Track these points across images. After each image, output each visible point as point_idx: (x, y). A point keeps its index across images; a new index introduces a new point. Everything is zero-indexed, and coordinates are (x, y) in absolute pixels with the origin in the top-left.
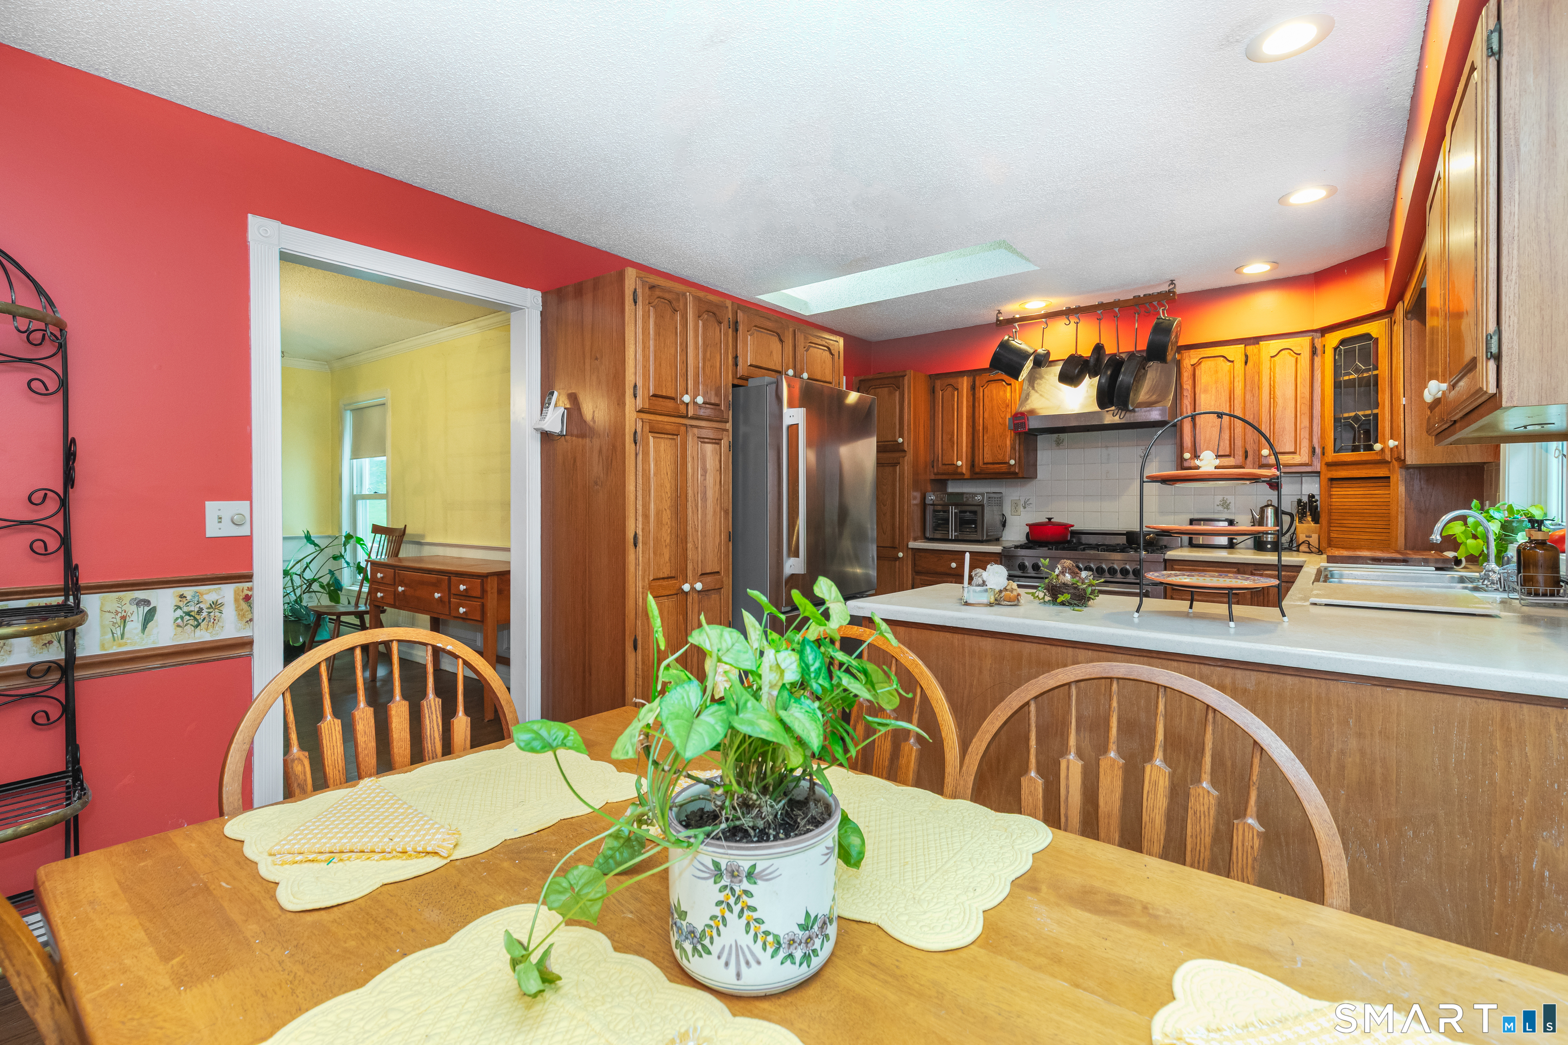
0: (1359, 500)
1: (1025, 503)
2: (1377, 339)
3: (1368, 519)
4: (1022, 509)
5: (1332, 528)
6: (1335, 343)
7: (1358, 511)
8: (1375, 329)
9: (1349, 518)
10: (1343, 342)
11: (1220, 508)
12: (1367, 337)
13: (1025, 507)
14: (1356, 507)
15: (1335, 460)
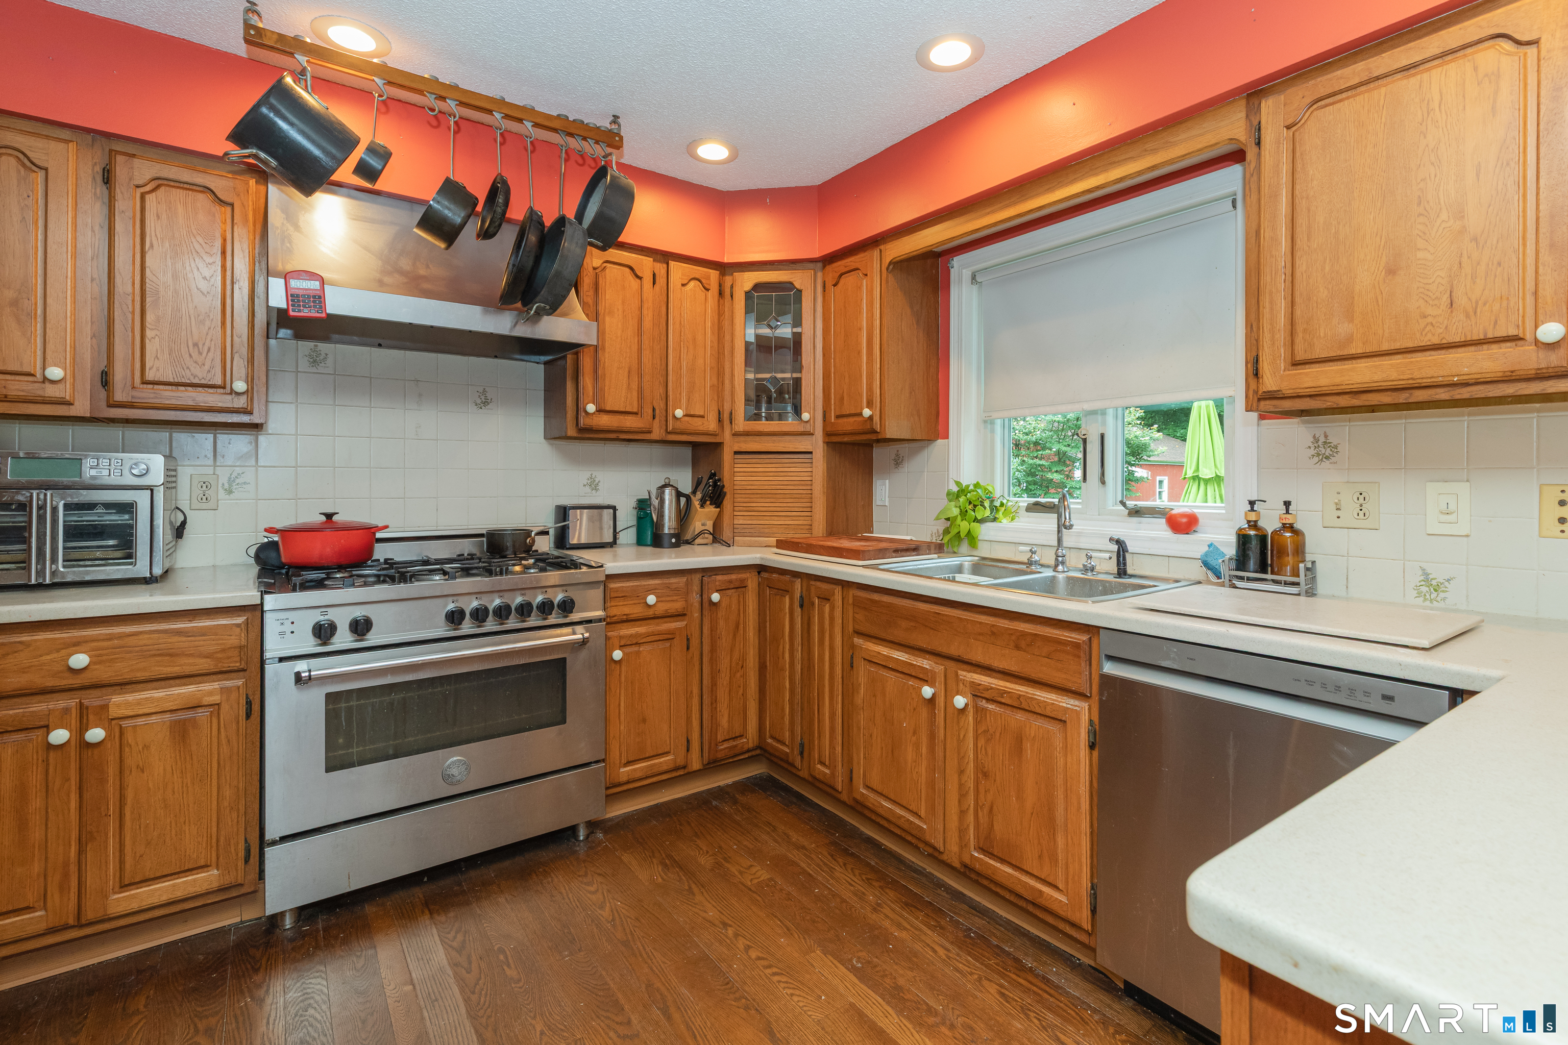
0: (771, 478)
1: (231, 481)
2: (800, 291)
3: (781, 500)
4: (222, 494)
5: (736, 513)
6: (748, 286)
7: (769, 492)
8: (799, 279)
9: (759, 500)
10: (757, 287)
11: (588, 489)
12: (787, 286)
13: (230, 492)
14: (766, 487)
15: (747, 429)
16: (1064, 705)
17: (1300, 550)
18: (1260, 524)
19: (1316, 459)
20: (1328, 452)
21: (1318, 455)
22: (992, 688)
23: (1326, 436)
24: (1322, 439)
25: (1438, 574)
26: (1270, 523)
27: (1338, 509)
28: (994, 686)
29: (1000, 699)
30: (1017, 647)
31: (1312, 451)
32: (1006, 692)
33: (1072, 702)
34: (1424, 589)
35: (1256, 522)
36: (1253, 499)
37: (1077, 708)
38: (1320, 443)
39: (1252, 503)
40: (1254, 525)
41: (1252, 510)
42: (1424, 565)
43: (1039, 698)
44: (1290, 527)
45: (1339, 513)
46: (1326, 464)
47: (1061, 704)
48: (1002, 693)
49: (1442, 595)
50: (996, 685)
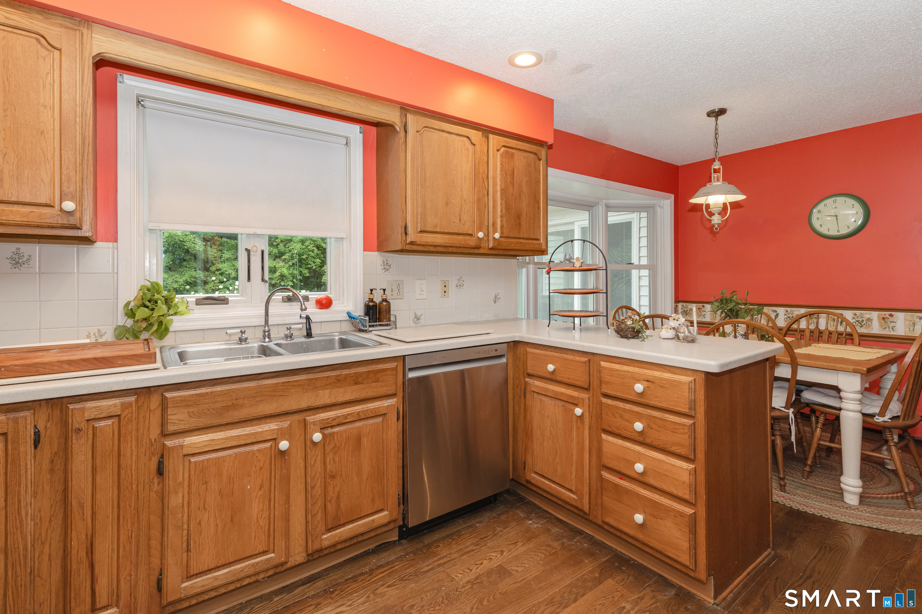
16: (387, 404)
17: (388, 310)
18: (374, 300)
19: (384, 270)
20: (388, 268)
21: (385, 268)
22: (338, 417)
23: (387, 261)
24: (386, 262)
25: (419, 314)
26: (378, 299)
27: (392, 292)
28: (339, 415)
29: (347, 421)
30: (356, 383)
31: (383, 267)
32: (349, 415)
33: (389, 401)
34: (415, 320)
35: (372, 299)
36: (371, 288)
37: (393, 403)
38: (385, 264)
39: (372, 290)
40: (371, 300)
41: (371, 293)
42: (416, 311)
43: (371, 408)
44: (385, 300)
45: (392, 293)
46: (387, 272)
47: (385, 405)
48: (346, 416)
49: (420, 321)
50: (341, 413)
